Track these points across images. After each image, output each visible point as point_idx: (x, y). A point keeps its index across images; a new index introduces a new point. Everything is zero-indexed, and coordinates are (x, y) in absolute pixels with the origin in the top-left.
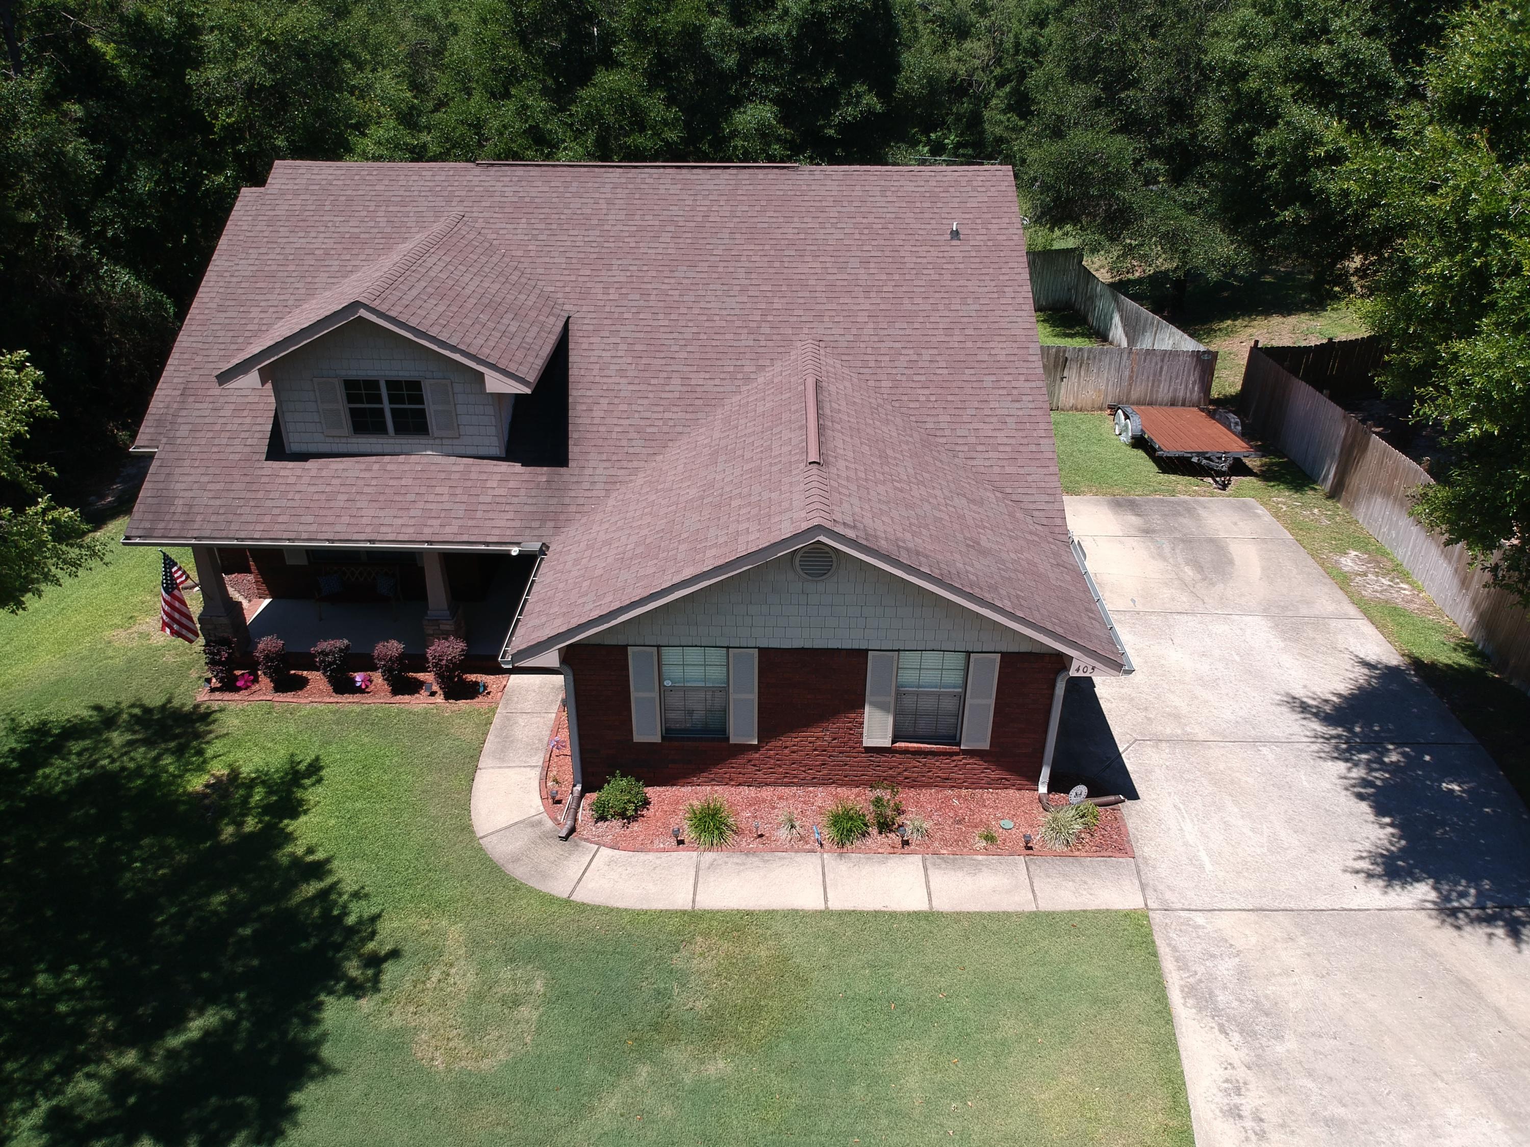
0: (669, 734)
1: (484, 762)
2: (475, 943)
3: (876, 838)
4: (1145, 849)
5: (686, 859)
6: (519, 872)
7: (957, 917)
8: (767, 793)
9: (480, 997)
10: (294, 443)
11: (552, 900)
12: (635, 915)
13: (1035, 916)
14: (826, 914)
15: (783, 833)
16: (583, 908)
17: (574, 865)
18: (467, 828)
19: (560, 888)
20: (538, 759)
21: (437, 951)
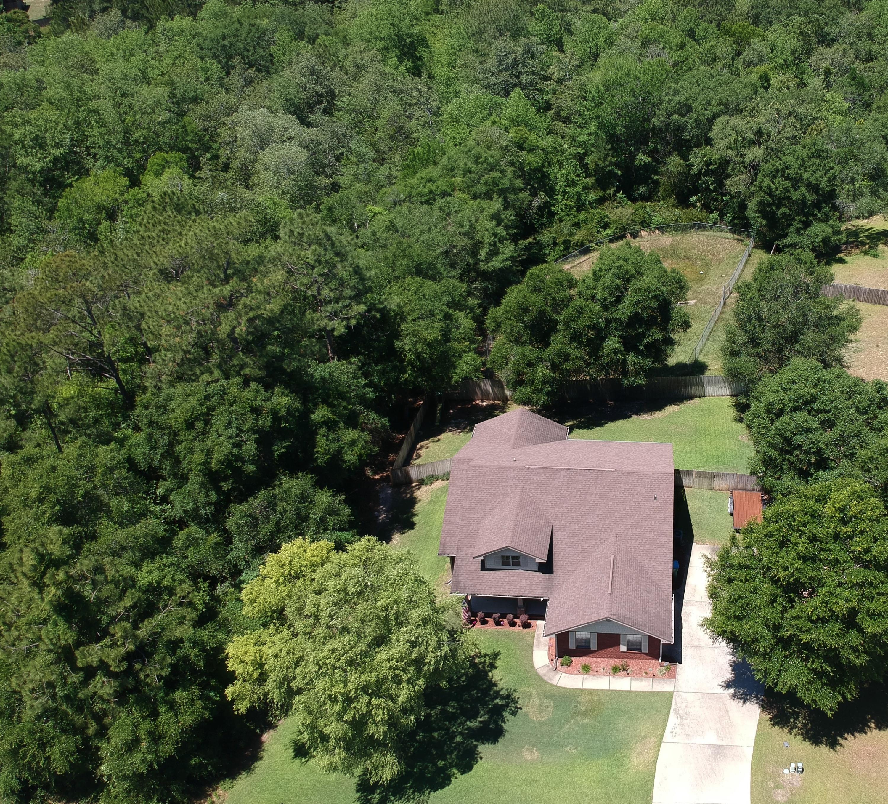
0: (577, 647)
1: (535, 648)
2: (538, 694)
3: (622, 672)
4: (678, 677)
5: (581, 676)
6: (546, 678)
7: (636, 692)
8: (599, 660)
9: (541, 706)
10: (487, 566)
11: (552, 685)
12: (570, 689)
13: (651, 692)
14: (609, 690)
15: (602, 671)
16: (560, 687)
17: (557, 677)
18: (533, 667)
19: (554, 683)
20: (547, 648)
21: (531, 696)
